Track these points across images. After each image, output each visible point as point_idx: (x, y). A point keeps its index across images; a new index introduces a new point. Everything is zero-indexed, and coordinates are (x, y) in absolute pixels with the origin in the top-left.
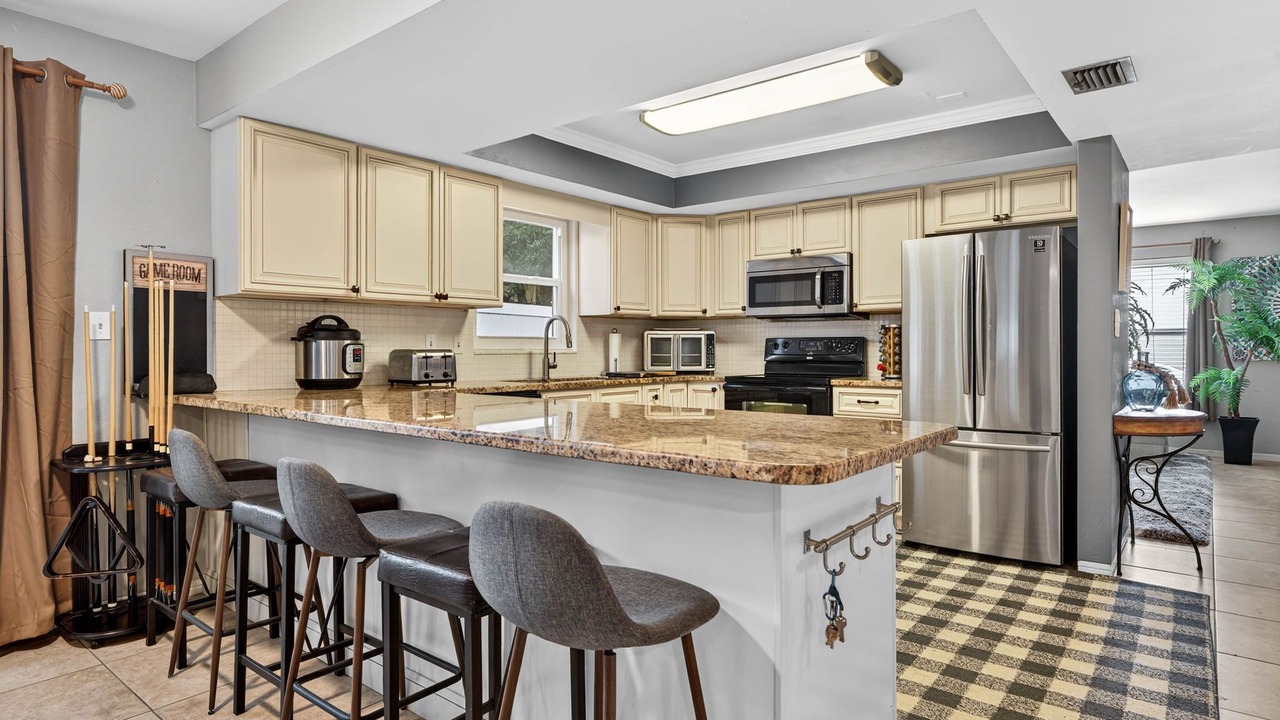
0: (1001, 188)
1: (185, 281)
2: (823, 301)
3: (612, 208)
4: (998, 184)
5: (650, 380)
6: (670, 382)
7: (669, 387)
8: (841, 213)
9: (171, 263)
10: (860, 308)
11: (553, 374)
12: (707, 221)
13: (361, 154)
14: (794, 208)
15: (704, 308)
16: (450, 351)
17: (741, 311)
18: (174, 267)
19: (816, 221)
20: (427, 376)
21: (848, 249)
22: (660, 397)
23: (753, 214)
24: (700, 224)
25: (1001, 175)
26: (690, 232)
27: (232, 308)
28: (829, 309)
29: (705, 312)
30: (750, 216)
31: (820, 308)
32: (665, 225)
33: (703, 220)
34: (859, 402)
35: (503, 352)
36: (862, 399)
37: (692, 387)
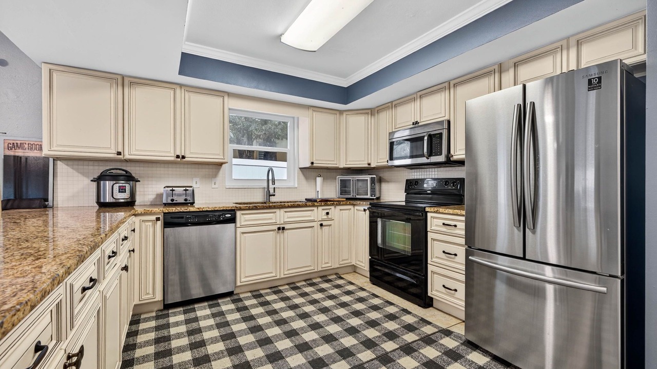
0: (568, 49)
1: (35, 151)
2: (430, 154)
3: (309, 107)
4: (565, 46)
5: (323, 204)
6: (340, 205)
7: (339, 208)
8: (443, 94)
9: (27, 142)
10: (455, 158)
11: (273, 199)
12: (372, 112)
13: (124, 81)
14: (415, 96)
15: (369, 162)
16: (191, 187)
17: (386, 163)
18: (29, 144)
19: (428, 102)
20: (172, 200)
21: (447, 118)
22: (330, 213)
23: (394, 103)
24: (367, 113)
25: (568, 38)
26: (361, 119)
27: (67, 165)
28: (434, 159)
29: (369, 164)
30: (392, 105)
31: (428, 159)
32: (348, 116)
33: (369, 111)
34: (444, 224)
35: (250, 187)
36: (447, 222)
37: (356, 207)
